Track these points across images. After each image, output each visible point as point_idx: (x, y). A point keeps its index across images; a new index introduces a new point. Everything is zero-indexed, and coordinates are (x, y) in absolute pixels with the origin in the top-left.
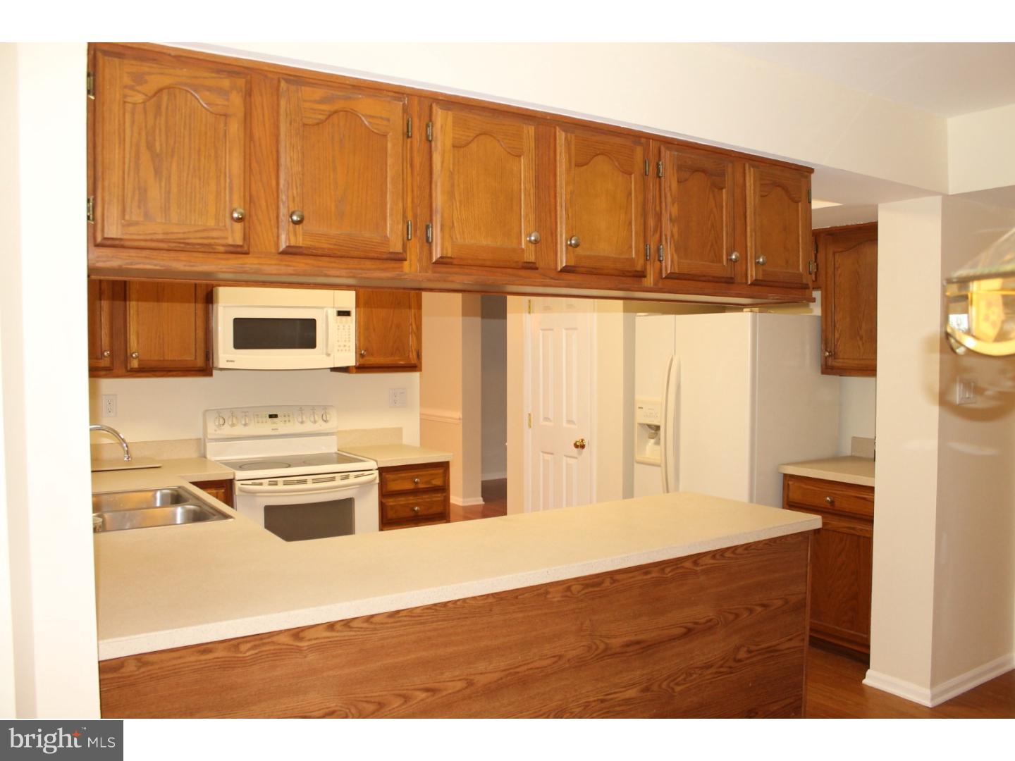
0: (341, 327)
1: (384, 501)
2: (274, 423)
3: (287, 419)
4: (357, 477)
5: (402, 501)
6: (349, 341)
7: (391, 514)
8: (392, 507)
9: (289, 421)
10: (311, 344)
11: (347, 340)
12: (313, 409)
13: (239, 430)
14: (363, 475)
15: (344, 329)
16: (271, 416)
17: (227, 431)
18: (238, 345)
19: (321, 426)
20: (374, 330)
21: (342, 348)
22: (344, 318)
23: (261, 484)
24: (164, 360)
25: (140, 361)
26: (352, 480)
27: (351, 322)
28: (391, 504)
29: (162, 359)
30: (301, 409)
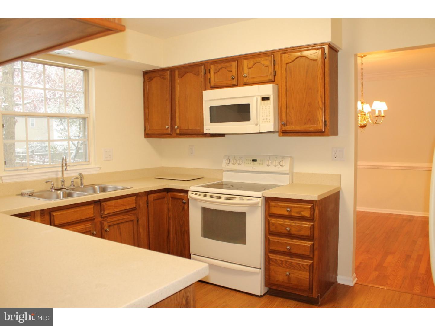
0: (264, 108)
1: (269, 219)
2: (254, 164)
3: (261, 163)
4: (248, 200)
5: (281, 221)
6: (269, 116)
7: (273, 228)
8: (273, 224)
9: (262, 164)
10: (248, 119)
11: (268, 115)
12: (276, 158)
13: (236, 167)
14: (252, 200)
15: (266, 108)
16: (253, 161)
17: (231, 166)
18: (212, 121)
19: (278, 169)
20: (293, 108)
21: (265, 120)
22: (266, 102)
23: (199, 195)
24: (189, 129)
25: (180, 130)
26: (245, 202)
27: (271, 105)
28: (273, 222)
29: (188, 129)
30: (269, 158)
